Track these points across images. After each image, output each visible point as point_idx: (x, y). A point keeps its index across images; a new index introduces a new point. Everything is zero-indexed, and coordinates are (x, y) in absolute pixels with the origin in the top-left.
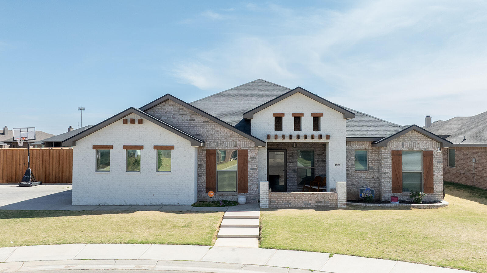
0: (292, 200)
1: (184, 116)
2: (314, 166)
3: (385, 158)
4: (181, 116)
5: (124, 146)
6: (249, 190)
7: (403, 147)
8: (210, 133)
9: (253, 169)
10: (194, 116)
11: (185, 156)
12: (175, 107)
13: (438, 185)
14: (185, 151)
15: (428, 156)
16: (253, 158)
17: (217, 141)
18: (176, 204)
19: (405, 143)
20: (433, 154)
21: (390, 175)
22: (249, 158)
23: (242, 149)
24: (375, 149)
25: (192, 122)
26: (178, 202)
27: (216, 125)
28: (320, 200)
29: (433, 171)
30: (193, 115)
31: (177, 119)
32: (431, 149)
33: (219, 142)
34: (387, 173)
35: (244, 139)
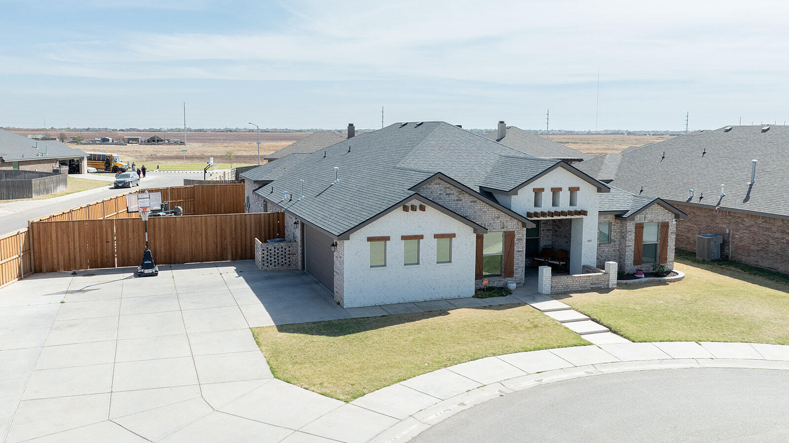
0: (571, 284)
1: (451, 196)
2: (538, 236)
3: (629, 231)
4: (448, 196)
5: (402, 237)
6: (515, 274)
7: (645, 219)
8: (477, 214)
9: (519, 251)
10: (461, 196)
11: (467, 245)
12: (441, 186)
13: (671, 254)
14: (466, 238)
15: (664, 227)
16: (520, 239)
17: (485, 222)
18: (457, 297)
19: (647, 215)
20: (668, 226)
21: (633, 248)
22: (515, 240)
23: (509, 230)
24: (617, 221)
25: (459, 202)
26: (459, 295)
27: (483, 205)
28: (595, 282)
29: (667, 242)
30: (460, 194)
31: (443, 200)
32: (667, 221)
33: (487, 224)
34: (630, 246)
35: (511, 219)
